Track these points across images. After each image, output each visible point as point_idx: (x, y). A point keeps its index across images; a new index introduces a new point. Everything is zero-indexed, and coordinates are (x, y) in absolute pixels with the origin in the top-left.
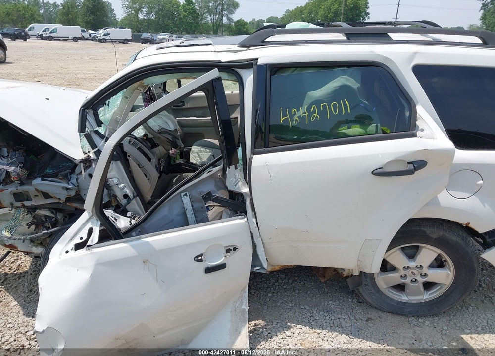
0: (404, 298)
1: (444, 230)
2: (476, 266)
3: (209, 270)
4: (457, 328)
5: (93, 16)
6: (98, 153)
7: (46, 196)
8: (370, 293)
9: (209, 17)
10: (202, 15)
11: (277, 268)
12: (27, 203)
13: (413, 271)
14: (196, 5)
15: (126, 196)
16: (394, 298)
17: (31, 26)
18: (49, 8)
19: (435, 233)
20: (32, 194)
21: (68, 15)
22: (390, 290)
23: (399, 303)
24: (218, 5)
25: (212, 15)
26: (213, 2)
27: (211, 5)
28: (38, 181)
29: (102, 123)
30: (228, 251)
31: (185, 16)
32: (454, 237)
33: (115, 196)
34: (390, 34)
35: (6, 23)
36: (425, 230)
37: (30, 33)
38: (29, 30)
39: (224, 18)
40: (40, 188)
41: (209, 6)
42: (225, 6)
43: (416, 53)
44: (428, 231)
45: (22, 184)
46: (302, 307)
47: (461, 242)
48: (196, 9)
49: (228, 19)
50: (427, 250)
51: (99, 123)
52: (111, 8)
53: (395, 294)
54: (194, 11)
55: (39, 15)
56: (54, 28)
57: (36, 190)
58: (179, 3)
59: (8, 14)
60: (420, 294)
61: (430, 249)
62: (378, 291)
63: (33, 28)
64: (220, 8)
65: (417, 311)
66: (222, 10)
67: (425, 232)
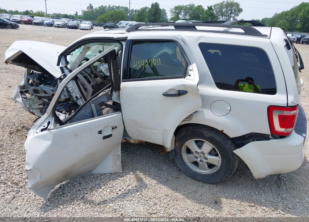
0: (198, 170)
1: (213, 133)
2: (231, 157)
3: (105, 138)
4: (223, 193)
5: (154, 17)
6: (65, 76)
7: (45, 93)
8: (180, 163)
9: (221, 18)
10: (217, 17)
11: (137, 142)
12: (38, 95)
13: (200, 155)
14: (215, 10)
15: (76, 97)
16: (192, 169)
17: (120, 22)
18: (133, 12)
19: (208, 134)
20: (40, 91)
21: (141, 16)
22: (192, 165)
23: (195, 172)
24: (229, 10)
25: (224, 17)
26: (225, 9)
27: (224, 10)
28: (42, 86)
29: (69, 63)
30: (113, 128)
31: (206, 17)
32: (218, 138)
33: (72, 97)
34: (196, 27)
35: (110, 21)
36: (203, 132)
37: (119, 26)
38: (119, 24)
39: (231, 18)
40: (43, 89)
41: (223, 11)
42: (233, 11)
43: (201, 37)
44: (204, 132)
45: (37, 86)
46: (148, 165)
47: (222, 142)
48: (214, 13)
49: (234, 19)
50: (206, 144)
51: (67, 63)
52: (165, 12)
53: (194, 167)
54: (213, 14)
55: (127, 16)
56: (131, 23)
57: (41, 89)
58: (204, 9)
59: (112, 16)
60: (205, 170)
61: (207, 144)
62: (184, 163)
63: (121, 23)
64: (229, 12)
65: (203, 179)
66: (231, 13)
67: (203, 133)
